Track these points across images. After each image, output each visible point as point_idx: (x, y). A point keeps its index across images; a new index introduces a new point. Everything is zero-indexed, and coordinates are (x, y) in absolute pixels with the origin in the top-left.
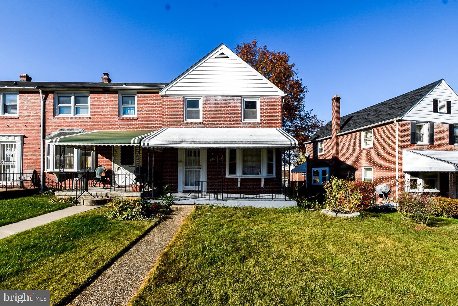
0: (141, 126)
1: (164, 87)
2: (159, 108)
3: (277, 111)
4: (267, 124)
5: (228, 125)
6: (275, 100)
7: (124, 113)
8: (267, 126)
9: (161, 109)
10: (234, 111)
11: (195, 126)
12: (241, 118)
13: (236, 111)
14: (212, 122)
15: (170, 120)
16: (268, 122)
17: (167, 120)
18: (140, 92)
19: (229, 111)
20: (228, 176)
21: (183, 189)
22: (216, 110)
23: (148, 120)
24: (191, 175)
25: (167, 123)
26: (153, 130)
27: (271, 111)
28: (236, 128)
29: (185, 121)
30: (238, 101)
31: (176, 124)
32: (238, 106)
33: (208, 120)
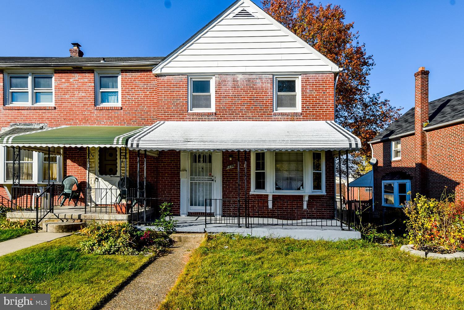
0: (127, 119)
1: (159, 63)
2: (152, 92)
3: (328, 94)
4: (312, 114)
5: (253, 116)
6: (324, 78)
7: (103, 101)
8: (313, 118)
9: (156, 95)
10: (262, 96)
11: (205, 118)
12: (273, 106)
13: (265, 95)
14: (229, 112)
15: (169, 110)
16: (314, 112)
17: (163, 110)
18: (124, 70)
19: (254, 95)
20: (253, 191)
21: (188, 209)
22: (235, 95)
23: (136, 111)
24: (199, 190)
25: (164, 114)
26: (144, 125)
27: (318, 95)
28: (265, 121)
29: (189, 111)
30: (267, 81)
31: (178, 116)
32: (268, 89)
33: (223, 110)
